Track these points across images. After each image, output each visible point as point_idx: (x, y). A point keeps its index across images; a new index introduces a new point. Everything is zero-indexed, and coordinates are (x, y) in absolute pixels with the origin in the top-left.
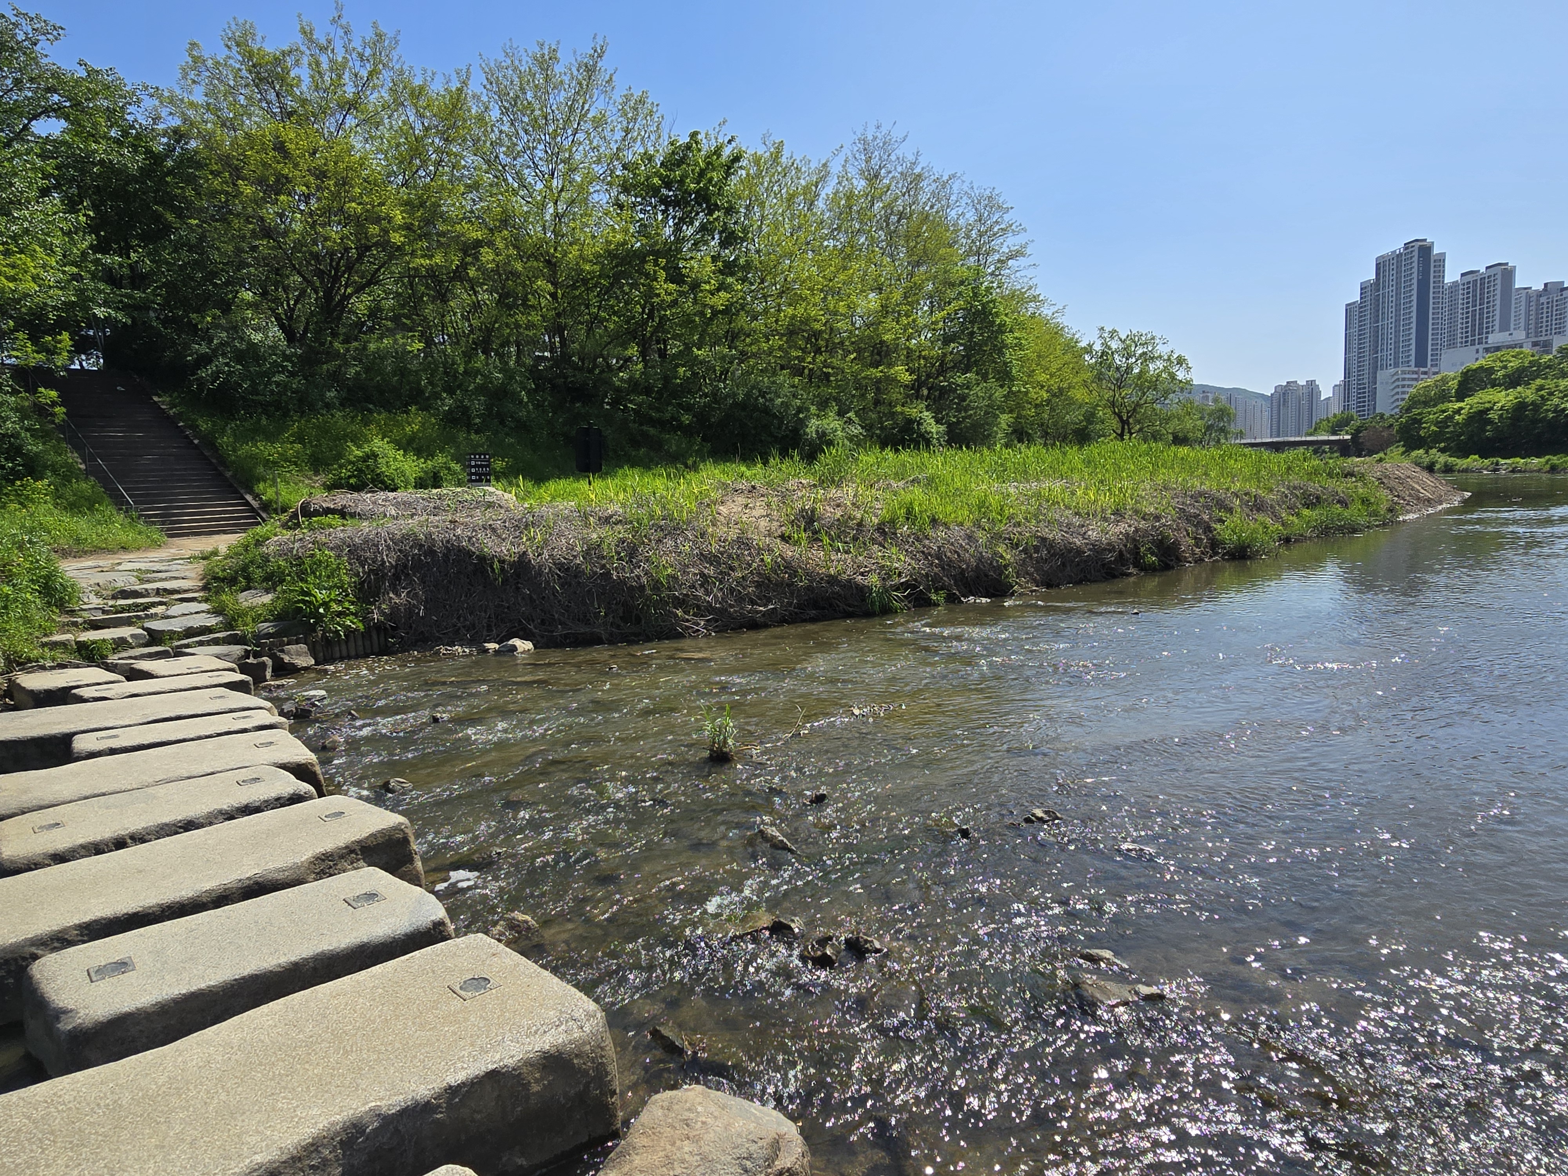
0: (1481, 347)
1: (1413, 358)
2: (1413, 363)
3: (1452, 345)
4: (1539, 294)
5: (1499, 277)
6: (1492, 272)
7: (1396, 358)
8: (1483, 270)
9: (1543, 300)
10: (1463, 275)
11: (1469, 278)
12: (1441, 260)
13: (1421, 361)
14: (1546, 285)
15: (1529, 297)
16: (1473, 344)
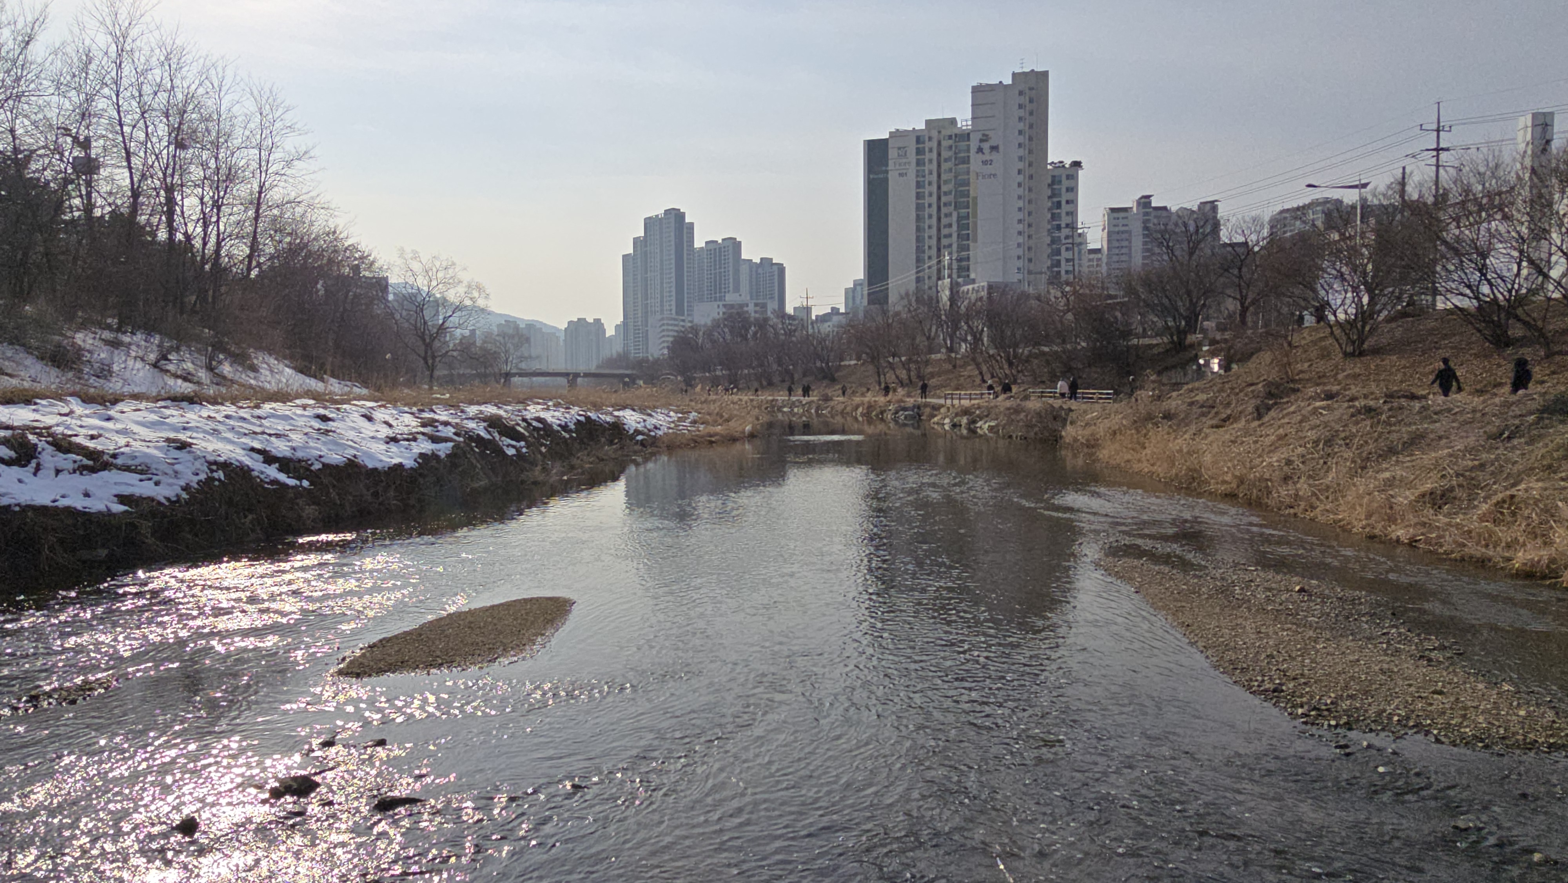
0: (721, 303)
1: (674, 308)
2: (674, 312)
3: (701, 300)
4: (758, 267)
5: (731, 248)
6: (726, 243)
7: (660, 307)
8: (720, 241)
9: (760, 272)
10: (707, 243)
11: (711, 246)
12: (691, 227)
13: (679, 312)
14: (762, 259)
15: (751, 268)
16: (715, 300)
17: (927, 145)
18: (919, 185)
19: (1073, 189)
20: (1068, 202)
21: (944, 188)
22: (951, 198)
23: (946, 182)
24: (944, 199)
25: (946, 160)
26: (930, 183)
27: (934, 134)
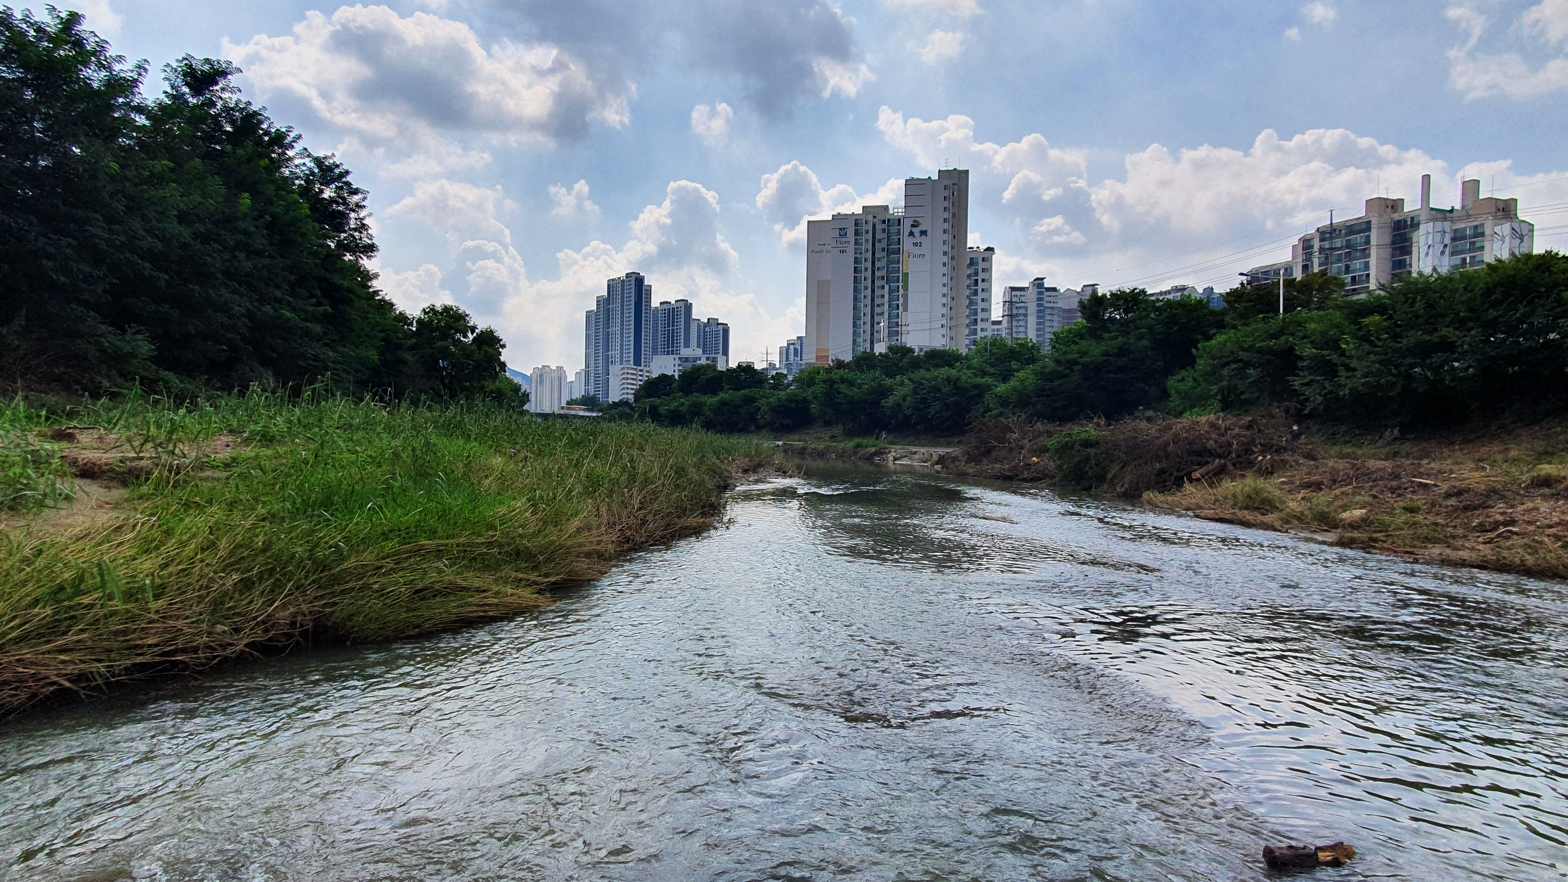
0: (677, 357)
1: (632, 359)
2: (632, 362)
3: (655, 353)
4: (705, 325)
5: (683, 309)
6: (679, 304)
7: (622, 357)
8: (673, 302)
9: (707, 329)
10: (661, 303)
11: (665, 306)
12: (649, 289)
13: (637, 362)
14: (708, 319)
15: (699, 326)
16: (671, 353)
17: (864, 227)
18: (856, 261)
19: (988, 270)
20: (983, 280)
21: (878, 264)
22: (884, 273)
23: (879, 259)
24: (877, 274)
25: (879, 241)
26: (866, 260)
27: (870, 218)
